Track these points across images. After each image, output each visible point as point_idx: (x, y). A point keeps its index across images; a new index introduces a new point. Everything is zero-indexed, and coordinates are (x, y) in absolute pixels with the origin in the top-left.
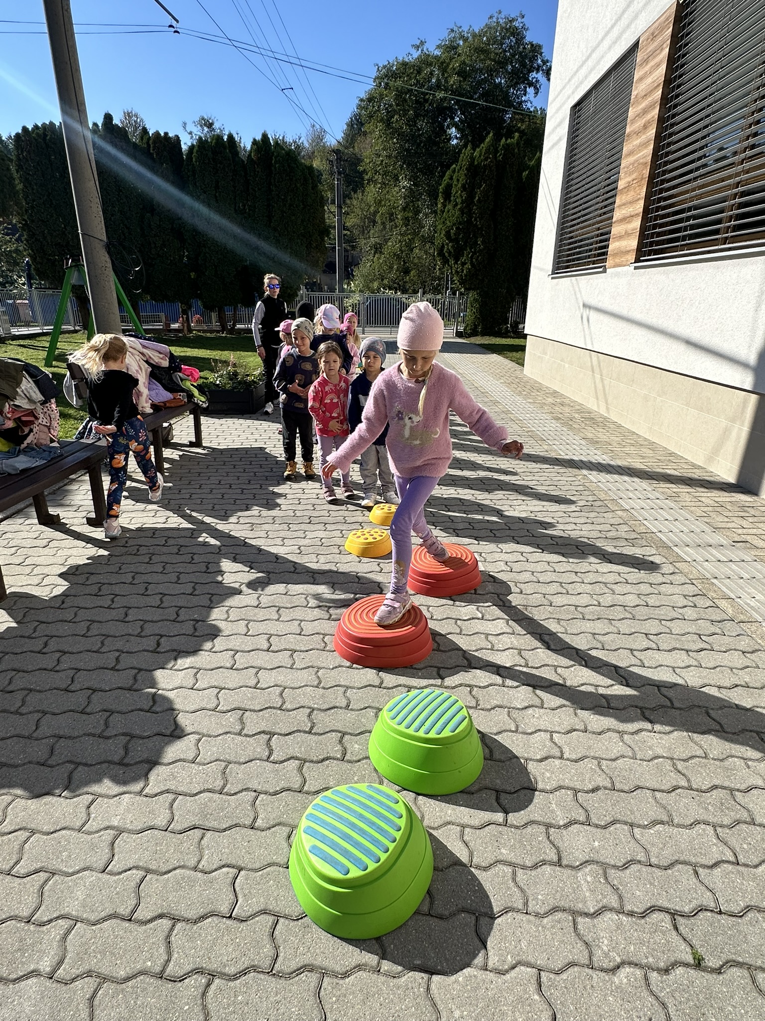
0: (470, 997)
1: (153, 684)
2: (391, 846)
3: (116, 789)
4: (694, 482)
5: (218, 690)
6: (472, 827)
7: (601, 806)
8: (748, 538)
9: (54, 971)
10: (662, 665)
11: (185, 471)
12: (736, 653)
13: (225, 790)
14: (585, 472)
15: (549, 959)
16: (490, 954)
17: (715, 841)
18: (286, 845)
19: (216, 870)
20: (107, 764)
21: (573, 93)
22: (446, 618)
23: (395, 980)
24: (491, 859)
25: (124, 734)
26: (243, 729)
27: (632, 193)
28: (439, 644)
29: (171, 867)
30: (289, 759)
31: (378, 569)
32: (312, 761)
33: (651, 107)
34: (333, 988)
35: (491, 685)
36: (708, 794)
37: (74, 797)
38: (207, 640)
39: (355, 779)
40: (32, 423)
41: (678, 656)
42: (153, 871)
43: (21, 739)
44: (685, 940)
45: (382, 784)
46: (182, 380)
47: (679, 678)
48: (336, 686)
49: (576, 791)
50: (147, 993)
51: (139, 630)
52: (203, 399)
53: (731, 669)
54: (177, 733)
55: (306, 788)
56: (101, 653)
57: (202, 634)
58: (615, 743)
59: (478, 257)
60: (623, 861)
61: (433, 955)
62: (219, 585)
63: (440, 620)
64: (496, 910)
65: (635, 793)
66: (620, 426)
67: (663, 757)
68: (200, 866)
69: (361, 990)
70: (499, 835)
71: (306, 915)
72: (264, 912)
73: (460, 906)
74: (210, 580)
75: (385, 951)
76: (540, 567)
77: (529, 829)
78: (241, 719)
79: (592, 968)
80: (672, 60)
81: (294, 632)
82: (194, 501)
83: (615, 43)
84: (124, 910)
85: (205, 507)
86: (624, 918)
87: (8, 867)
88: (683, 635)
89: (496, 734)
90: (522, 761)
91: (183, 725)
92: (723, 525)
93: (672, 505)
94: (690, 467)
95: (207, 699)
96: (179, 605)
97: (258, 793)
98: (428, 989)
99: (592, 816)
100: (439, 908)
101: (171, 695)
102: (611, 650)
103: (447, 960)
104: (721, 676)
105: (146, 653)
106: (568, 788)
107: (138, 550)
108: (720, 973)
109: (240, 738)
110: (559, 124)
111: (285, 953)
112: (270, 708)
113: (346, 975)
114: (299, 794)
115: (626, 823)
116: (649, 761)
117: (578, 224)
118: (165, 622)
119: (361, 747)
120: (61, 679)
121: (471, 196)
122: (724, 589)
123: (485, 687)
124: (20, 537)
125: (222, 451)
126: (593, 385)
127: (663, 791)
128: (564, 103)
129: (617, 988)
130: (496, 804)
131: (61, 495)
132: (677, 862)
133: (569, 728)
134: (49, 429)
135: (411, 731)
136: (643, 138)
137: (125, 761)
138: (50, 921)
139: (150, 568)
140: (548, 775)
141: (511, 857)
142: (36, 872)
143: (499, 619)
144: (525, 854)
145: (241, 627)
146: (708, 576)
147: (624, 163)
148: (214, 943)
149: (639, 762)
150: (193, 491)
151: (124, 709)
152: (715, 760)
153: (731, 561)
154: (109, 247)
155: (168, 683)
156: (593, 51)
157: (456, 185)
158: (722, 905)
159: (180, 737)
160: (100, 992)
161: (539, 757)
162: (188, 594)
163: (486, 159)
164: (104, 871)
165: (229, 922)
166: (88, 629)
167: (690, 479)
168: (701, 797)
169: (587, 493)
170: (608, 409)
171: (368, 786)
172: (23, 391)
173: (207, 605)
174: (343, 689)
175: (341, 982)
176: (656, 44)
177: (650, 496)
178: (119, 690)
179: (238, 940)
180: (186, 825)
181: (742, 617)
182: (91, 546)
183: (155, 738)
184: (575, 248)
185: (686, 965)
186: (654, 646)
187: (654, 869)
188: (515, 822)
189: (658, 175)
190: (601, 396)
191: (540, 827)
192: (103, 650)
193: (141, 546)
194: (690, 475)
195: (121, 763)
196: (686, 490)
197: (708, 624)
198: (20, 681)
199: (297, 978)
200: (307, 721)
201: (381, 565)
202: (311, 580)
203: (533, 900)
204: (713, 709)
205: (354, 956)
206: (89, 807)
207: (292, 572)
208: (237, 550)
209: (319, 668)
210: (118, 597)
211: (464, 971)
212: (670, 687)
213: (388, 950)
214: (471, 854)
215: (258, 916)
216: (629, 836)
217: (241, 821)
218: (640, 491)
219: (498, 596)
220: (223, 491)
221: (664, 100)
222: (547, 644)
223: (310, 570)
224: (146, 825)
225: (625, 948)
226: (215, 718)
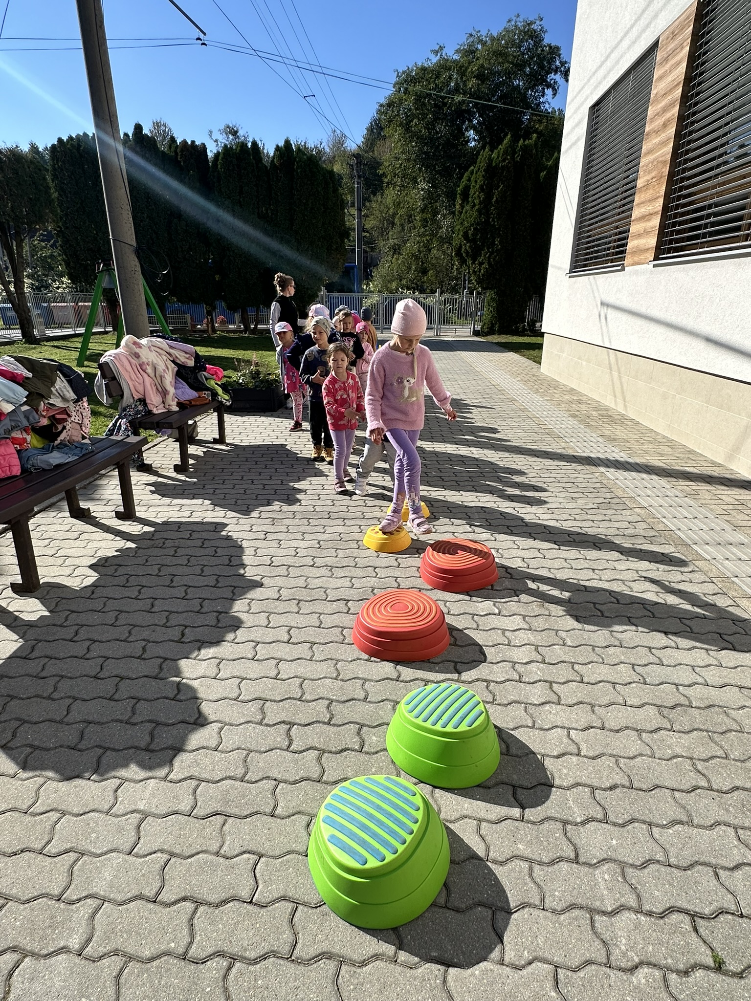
0: (487, 991)
1: (178, 673)
2: (409, 838)
3: (143, 774)
4: (715, 480)
5: (240, 680)
6: (488, 821)
7: (619, 804)
9: (83, 948)
10: (681, 664)
11: (209, 467)
13: (246, 778)
14: (602, 469)
15: (566, 956)
16: (506, 949)
17: (736, 843)
18: (305, 833)
19: (237, 856)
20: (133, 750)
21: (591, 93)
22: (463, 614)
23: (412, 971)
24: (508, 854)
25: (150, 721)
26: (264, 718)
27: (651, 191)
28: (455, 639)
29: (194, 852)
30: (308, 749)
31: (396, 564)
32: (331, 752)
33: (671, 105)
34: (350, 976)
35: (508, 680)
36: (729, 795)
37: (102, 781)
38: (229, 632)
39: (373, 770)
40: (65, 420)
41: (698, 655)
42: (177, 854)
43: (53, 724)
44: (705, 942)
45: (400, 777)
46: (206, 380)
47: (698, 677)
48: (354, 678)
49: (593, 789)
50: (171, 974)
51: (165, 621)
52: (227, 397)
54: (200, 721)
55: (324, 778)
56: (128, 642)
57: (224, 625)
58: (633, 741)
59: (496, 257)
60: (642, 860)
61: (449, 948)
62: (242, 578)
63: (458, 615)
64: (512, 905)
65: (653, 792)
66: (638, 423)
67: (683, 757)
68: (222, 852)
69: (378, 980)
70: (516, 830)
71: (325, 904)
72: (284, 898)
73: (476, 900)
74: (232, 573)
75: (402, 942)
76: (557, 564)
77: (546, 825)
78: (262, 709)
79: (610, 967)
80: (692, 58)
81: (313, 624)
82: (217, 496)
83: (634, 42)
84: (149, 892)
85: (229, 502)
86: (643, 918)
87: (40, 847)
88: (703, 634)
89: (513, 729)
90: (539, 757)
91: (207, 714)
92: (745, 523)
93: (692, 503)
94: (710, 465)
95: (229, 688)
96: (202, 597)
97: (278, 781)
98: (445, 981)
99: (610, 813)
100: (456, 901)
101: (195, 684)
102: (629, 648)
103: (464, 953)
104: (742, 676)
105: (171, 643)
106: (585, 785)
107: (164, 543)
108: (742, 977)
109: (261, 727)
110: (577, 125)
111: (304, 940)
112: (290, 698)
113: (363, 964)
114: (318, 784)
115: (644, 822)
116: (668, 760)
117: (596, 223)
118: (190, 613)
119: (378, 739)
120: (91, 667)
121: (489, 197)
122: (745, 588)
123: (501, 683)
124: (53, 530)
125: (244, 448)
126: (610, 383)
127: (682, 791)
128: (582, 103)
129: (635, 988)
130: (513, 799)
131: (91, 490)
132: (697, 863)
133: (586, 725)
134: (81, 426)
135: (428, 725)
136: (663, 136)
137: (151, 747)
138: (79, 900)
139: (176, 561)
140: (565, 771)
141: (527, 853)
142: (66, 852)
143: (516, 615)
144: (541, 850)
145: (262, 619)
146: (729, 574)
147: (643, 161)
148: (235, 927)
149: (658, 761)
150: (217, 486)
151: (150, 697)
152: (736, 761)
154: (138, 252)
155: (192, 672)
156: (612, 51)
157: (474, 187)
158: (743, 908)
159: (203, 725)
160: (126, 971)
161: (555, 754)
162: (212, 586)
163: (504, 160)
164: (130, 853)
165: (250, 907)
166: (117, 619)
167: (711, 477)
168: (721, 797)
169: (604, 490)
170: (625, 406)
171: (386, 778)
172: (57, 390)
173: (230, 597)
174: (361, 682)
175: (359, 970)
176: (676, 42)
177: (668, 492)
178: (146, 679)
179: (258, 925)
180: (208, 811)
182: (119, 538)
183: (179, 725)
184: (593, 247)
185: (707, 968)
186: (673, 644)
187: (673, 869)
188: (531, 818)
189: (678, 173)
190: (619, 394)
191: (557, 823)
192: (130, 639)
193: (167, 539)
194: (710, 473)
195: (147, 750)
196: (706, 488)
197: (729, 622)
198: (53, 668)
199: (315, 965)
200: (325, 711)
201: (399, 559)
202: (330, 574)
203: (550, 896)
204: (733, 709)
205: (371, 945)
206: (116, 791)
207: (312, 566)
208: (258, 544)
209: (338, 661)
210: (145, 588)
211: (481, 964)
212: (689, 686)
213: (405, 941)
214: (488, 850)
215: (276, 903)
216: (647, 835)
217: (262, 809)
218: (658, 489)
219: (515, 593)
220: (246, 486)
221: (685, 98)
222: (564, 640)
223: (329, 564)
224: (170, 810)
225: (643, 948)
226: (237, 707)
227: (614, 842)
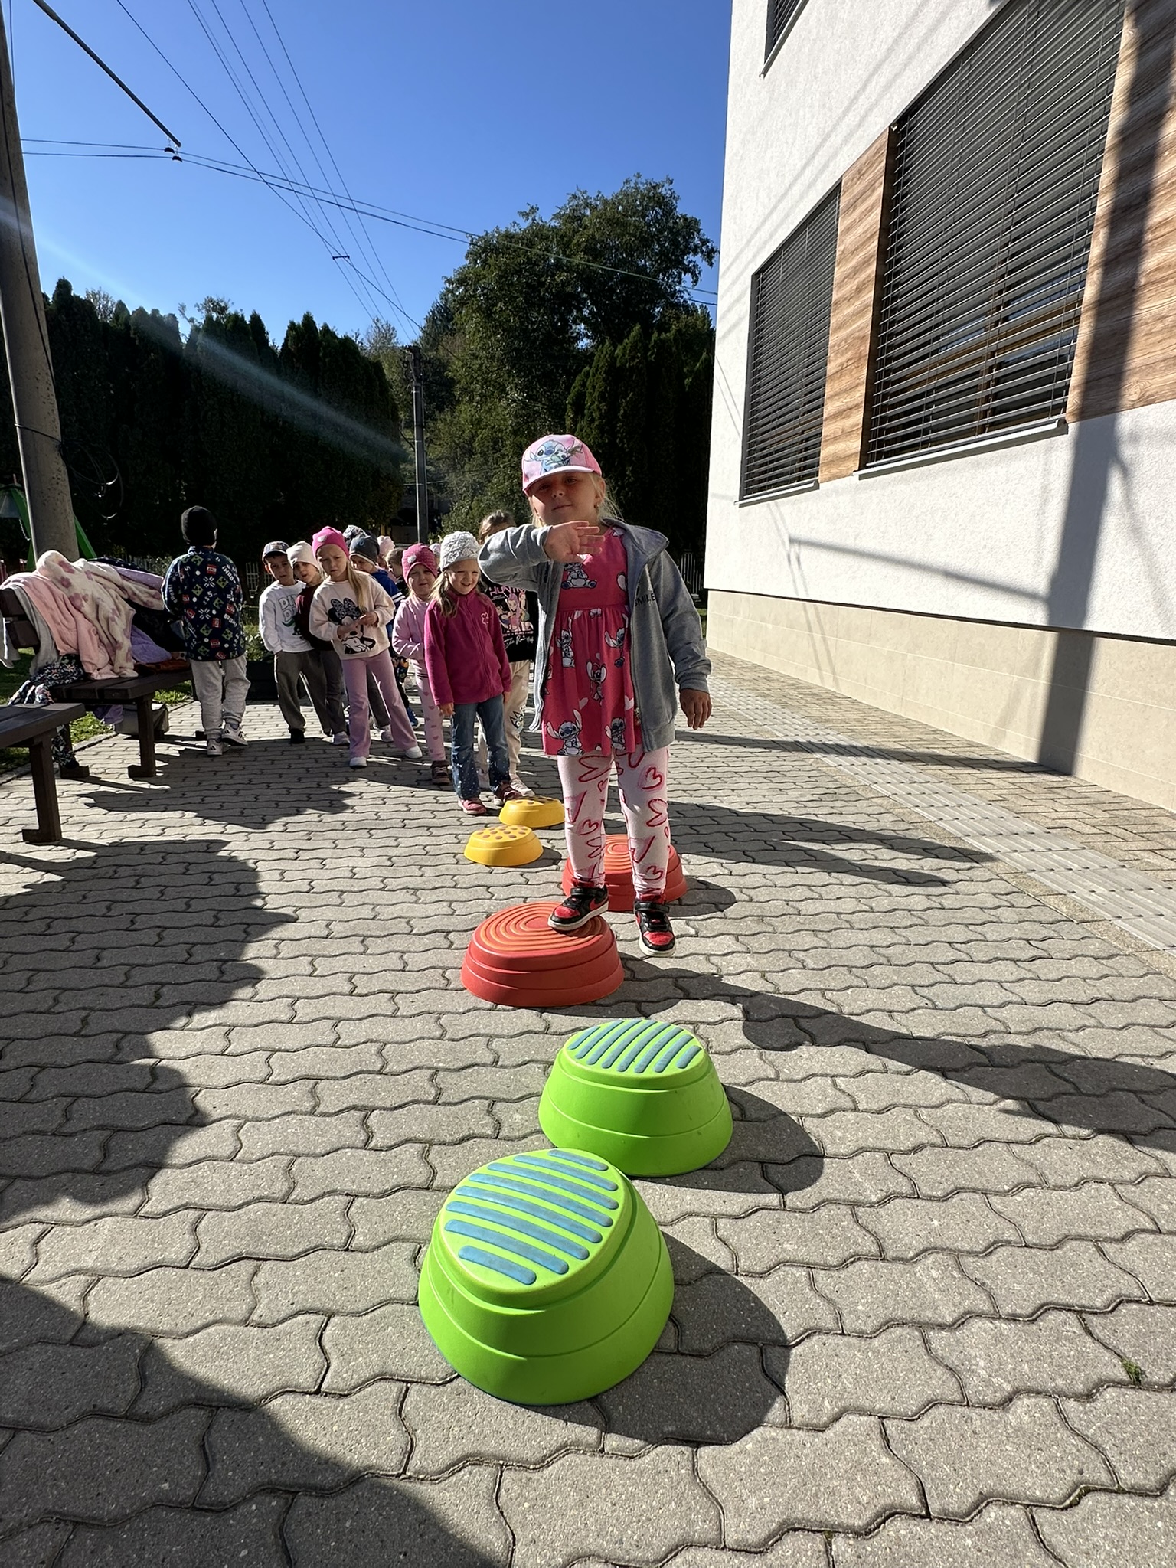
0: (771, 1472)
1: (150, 1053)
2: (606, 1233)
3: (88, 1212)
4: (977, 763)
5: (269, 1053)
6: (729, 1216)
7: (932, 1170)
8: (1067, 823)
10: (982, 981)
12: (1086, 959)
13: (293, 1197)
14: (818, 755)
15: (893, 1399)
16: (792, 1402)
17: (1117, 1204)
18: (411, 1269)
19: (285, 1320)
20: (70, 1175)
21: (754, 257)
23: (633, 1463)
24: (768, 1260)
25: (100, 1128)
26: (317, 1105)
27: (847, 378)
28: (633, 972)
29: (199, 1324)
30: (402, 1143)
32: (444, 1143)
33: (865, 263)
34: (522, 1487)
35: (726, 1020)
36: (1090, 1144)
37: (8, 1229)
38: (246, 985)
41: (1003, 967)
42: (165, 1332)
44: (1107, 1347)
47: (1011, 995)
48: (473, 1036)
49: (888, 1154)
50: (163, 1537)
51: (123, 979)
53: (1084, 980)
54: (197, 1120)
55: (436, 1183)
56: (54, 1013)
57: (233, 978)
58: (935, 1083)
59: (627, 493)
60: (983, 1244)
61: (695, 1415)
62: (259, 912)
64: (789, 1335)
65: (980, 1148)
66: (855, 702)
67: (1012, 1098)
68: (255, 1317)
69: (574, 1485)
70: (776, 1224)
71: (459, 1376)
72: (381, 1377)
73: (729, 1334)
74: (242, 905)
75: (610, 1419)
77: (824, 1212)
78: (313, 1091)
79: (968, 1405)
80: (888, 202)
81: (392, 967)
82: (209, 806)
84: (115, 1402)
85: (226, 813)
86: (1004, 1325)
88: (1004, 941)
89: (745, 1085)
90: (794, 1118)
91: (209, 1108)
92: (1029, 809)
93: (951, 788)
94: (967, 746)
95: (250, 1067)
96: (191, 941)
97: (353, 1196)
98: (694, 1470)
99: (920, 1184)
100: (693, 1339)
101: (183, 1066)
102: (902, 967)
103: (721, 1419)
104: (1071, 988)
105: (135, 1010)
106: (874, 1150)
107: (115, 872)
108: (1174, 1390)
109: (314, 1119)
110: (738, 300)
111: (427, 1439)
112: (362, 1072)
113: (542, 1463)
114: (427, 1193)
115: (975, 1191)
116: (991, 1104)
117: (772, 429)
118: (169, 965)
119: (526, 1118)
121: (613, 408)
122: (1048, 883)
123: (716, 1023)
126: (811, 650)
127: (1022, 1143)
128: (742, 273)
129: (1016, 1431)
130: (763, 1180)
132: (1067, 1238)
133: (860, 1069)
135: (613, 1071)
136: (857, 304)
137: (103, 1167)
139: (136, 894)
140: (839, 1133)
141: (802, 1254)
143: (724, 934)
144: (823, 1248)
145: (303, 965)
146: (1025, 870)
147: (833, 340)
149: (976, 1107)
150: (206, 793)
151: (98, 1091)
153: (1050, 850)
154: (67, 450)
155: (177, 1049)
156: (780, 201)
157: (591, 394)
158: (1152, 1292)
159: (203, 1125)
161: (819, 1111)
162: (206, 926)
163: (633, 359)
164: (68, 1342)
165: (315, 1400)
166: (29, 981)
167: (970, 760)
168: (1082, 1145)
169: (825, 779)
170: (836, 680)
171: (550, 1152)
173: (240, 939)
174: (485, 1040)
175: (536, 1476)
176: (865, 183)
177: (916, 778)
178: (90, 1065)
179: (335, 1428)
180: (224, 1255)
181: (1082, 916)
182: (31, 870)
183: (158, 1129)
184: (771, 462)
185: (1119, 1384)
186: (964, 956)
187: (1033, 1251)
188: (799, 1204)
189: (883, 351)
190: (824, 663)
191: (841, 1207)
192: (57, 1008)
193: (120, 866)
194: (967, 755)
195: (97, 1171)
196: (967, 772)
197: (1037, 925)
199: (453, 1479)
200: (427, 1086)
201: (525, 875)
202: (414, 898)
203: (850, 1313)
204: (1069, 1031)
205: (555, 1431)
206: (36, 1243)
207: (382, 890)
208: (283, 865)
209: (441, 1014)
210: (82, 936)
211: (754, 1433)
212: (1000, 1006)
213: (615, 1415)
214: (735, 1256)
215: (370, 1385)
216: (984, 1207)
217: (326, 1240)
218: (901, 775)
219: (716, 906)
220: (259, 792)
221: (883, 254)
222: (804, 961)
223: (411, 886)
224: (147, 1261)
225: (1014, 1369)
226: (265, 1093)
227: (936, 1223)
